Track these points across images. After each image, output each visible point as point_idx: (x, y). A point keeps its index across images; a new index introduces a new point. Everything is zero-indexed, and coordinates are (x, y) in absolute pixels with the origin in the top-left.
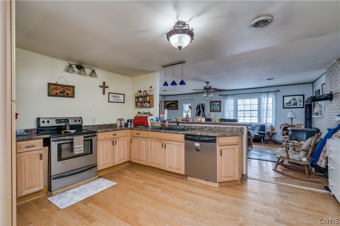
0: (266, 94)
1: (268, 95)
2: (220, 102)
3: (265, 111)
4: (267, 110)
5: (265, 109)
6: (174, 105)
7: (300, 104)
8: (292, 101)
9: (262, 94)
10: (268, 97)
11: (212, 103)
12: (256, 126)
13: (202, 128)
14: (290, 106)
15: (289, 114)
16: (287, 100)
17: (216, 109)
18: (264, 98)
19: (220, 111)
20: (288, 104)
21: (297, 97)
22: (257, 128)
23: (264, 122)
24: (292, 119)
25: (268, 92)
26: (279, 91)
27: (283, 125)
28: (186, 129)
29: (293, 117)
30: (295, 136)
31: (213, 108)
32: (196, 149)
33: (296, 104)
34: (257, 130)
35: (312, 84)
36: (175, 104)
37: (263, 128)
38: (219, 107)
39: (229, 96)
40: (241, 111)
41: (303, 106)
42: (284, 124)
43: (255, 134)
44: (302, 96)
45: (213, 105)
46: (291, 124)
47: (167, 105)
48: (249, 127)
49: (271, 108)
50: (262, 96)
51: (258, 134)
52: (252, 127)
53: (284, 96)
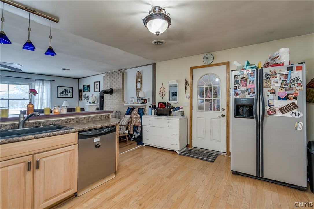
0: (41, 82)
1: (43, 83)
8: (64, 92)
13: (66, 122)
14: (63, 96)
15: (64, 103)
16: (61, 90)
20: (61, 94)
21: (68, 89)
25: (43, 80)
26: (54, 81)
28: (42, 127)
29: (67, 105)
32: (96, 146)
33: (68, 94)
35: (78, 79)
44: (72, 88)
53: (58, 86)
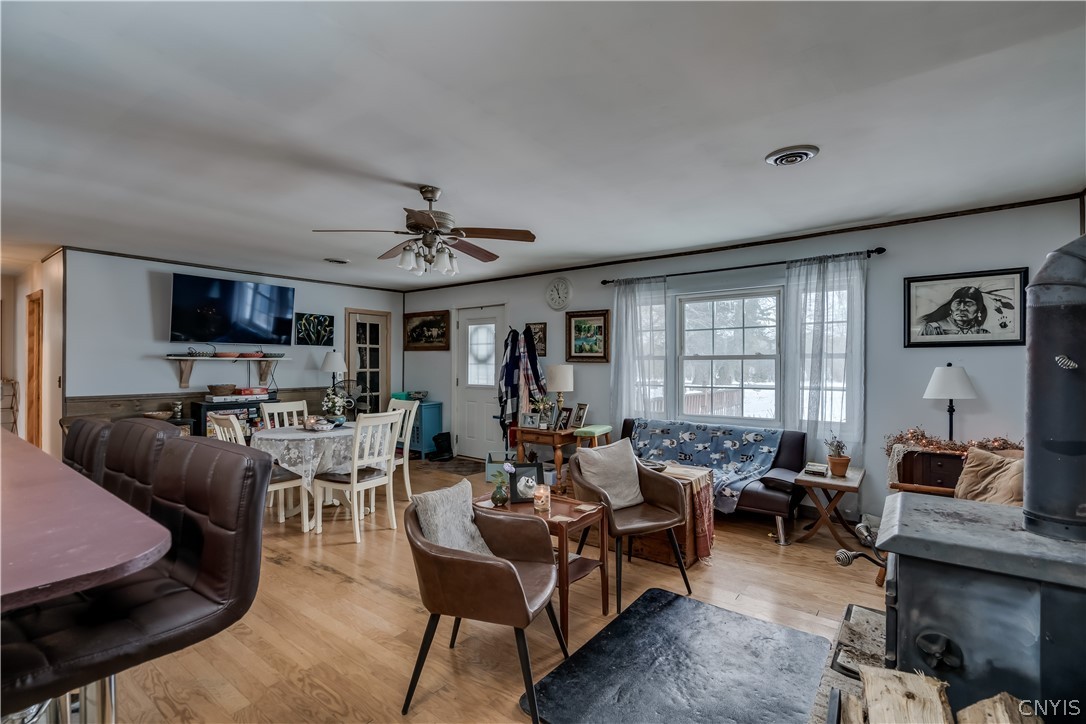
0: (815, 268)
1: (822, 275)
2: (605, 314)
3: (808, 361)
4: (819, 354)
5: (809, 350)
6: (435, 332)
7: (1004, 326)
8: (954, 306)
9: (795, 271)
10: (823, 289)
11: (573, 320)
12: (762, 439)
14: (946, 332)
15: (937, 378)
16: (929, 298)
17: (591, 351)
18: (806, 291)
19: (605, 358)
20: (935, 325)
22: (765, 449)
23: (805, 417)
24: (951, 410)
25: (822, 260)
26: (880, 251)
27: (900, 440)
29: (958, 394)
30: (928, 608)
31: (580, 343)
33: (980, 323)
34: (763, 463)
35: (1078, 200)
36: (439, 327)
37: (794, 449)
38: (601, 337)
39: (643, 286)
40: (696, 357)
41: (1016, 336)
42: (908, 430)
43: (742, 485)
44: (1017, 277)
45: (579, 329)
46: (944, 438)
47: (414, 330)
48: (728, 444)
49: (841, 348)
50: (793, 283)
51: (758, 487)
52: (741, 441)
53: (909, 282)
